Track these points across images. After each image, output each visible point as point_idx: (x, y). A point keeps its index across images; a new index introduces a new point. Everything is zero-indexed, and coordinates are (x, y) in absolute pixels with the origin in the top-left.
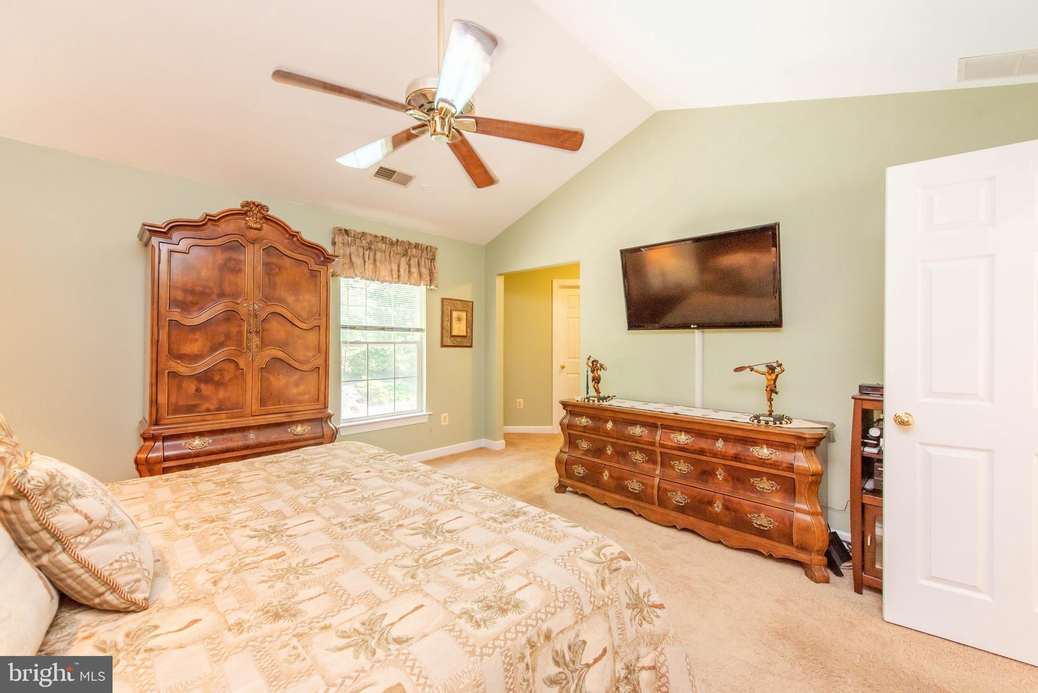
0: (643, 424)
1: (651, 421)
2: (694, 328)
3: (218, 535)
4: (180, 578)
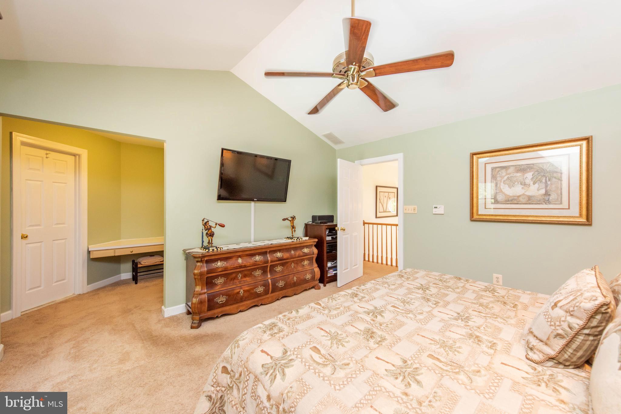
0: (259, 254)
1: (264, 250)
2: (256, 201)
3: (485, 329)
4: (520, 327)
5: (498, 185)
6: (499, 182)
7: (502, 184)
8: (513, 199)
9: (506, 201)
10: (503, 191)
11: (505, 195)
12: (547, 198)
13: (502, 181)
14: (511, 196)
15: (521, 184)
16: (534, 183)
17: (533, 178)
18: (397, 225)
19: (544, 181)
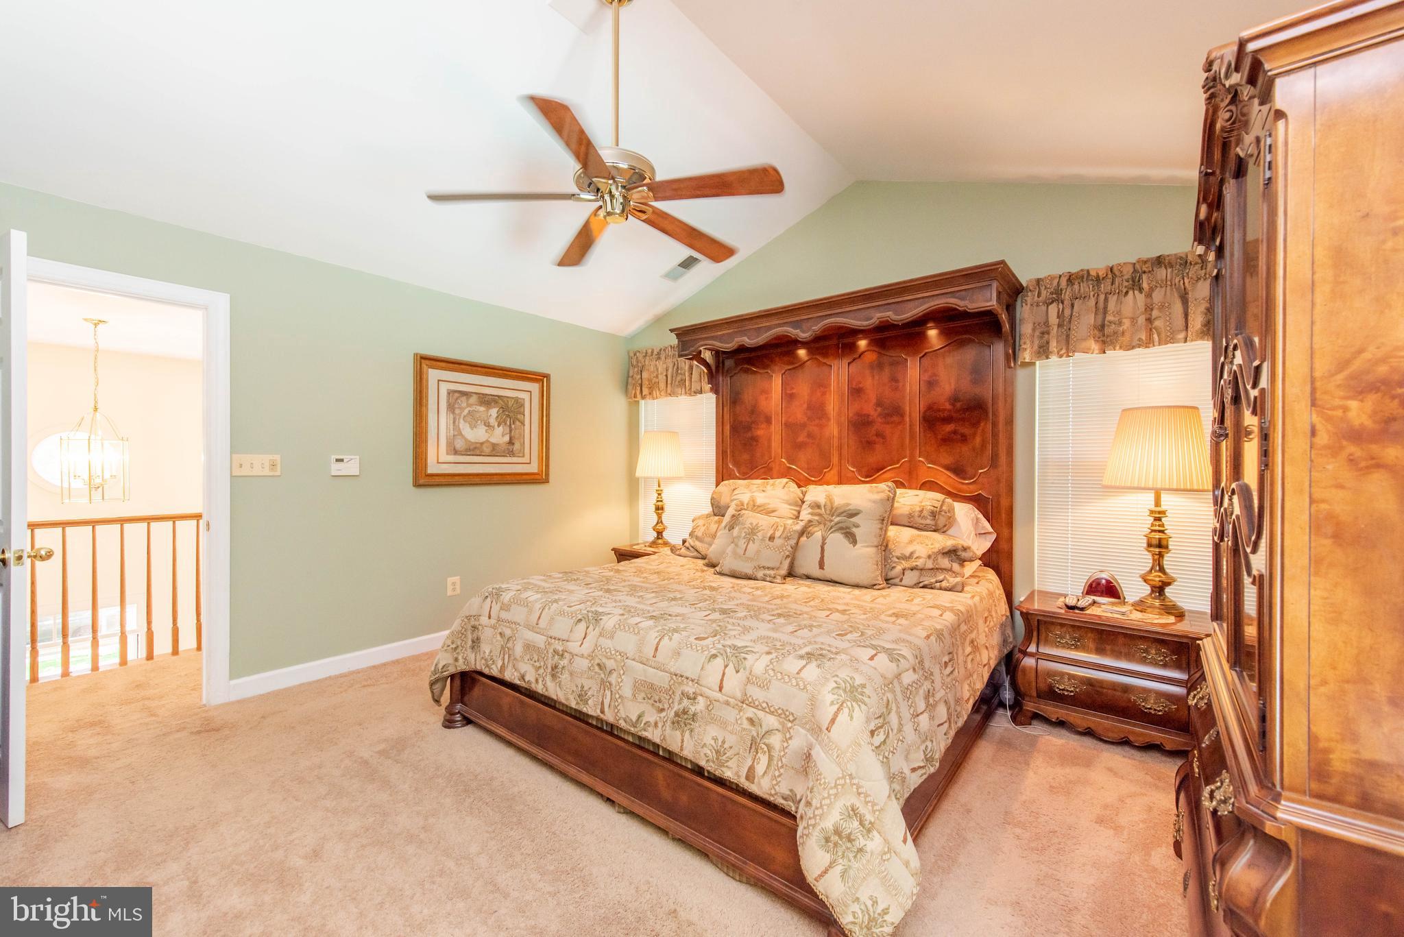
5: (457, 422)
6: (457, 417)
7: (462, 421)
8: (475, 448)
9: (467, 450)
10: (463, 433)
11: (466, 440)
12: (511, 448)
13: (462, 417)
14: (472, 443)
15: (485, 425)
16: (499, 426)
17: (497, 417)
18: (198, 517)
19: (508, 423)
